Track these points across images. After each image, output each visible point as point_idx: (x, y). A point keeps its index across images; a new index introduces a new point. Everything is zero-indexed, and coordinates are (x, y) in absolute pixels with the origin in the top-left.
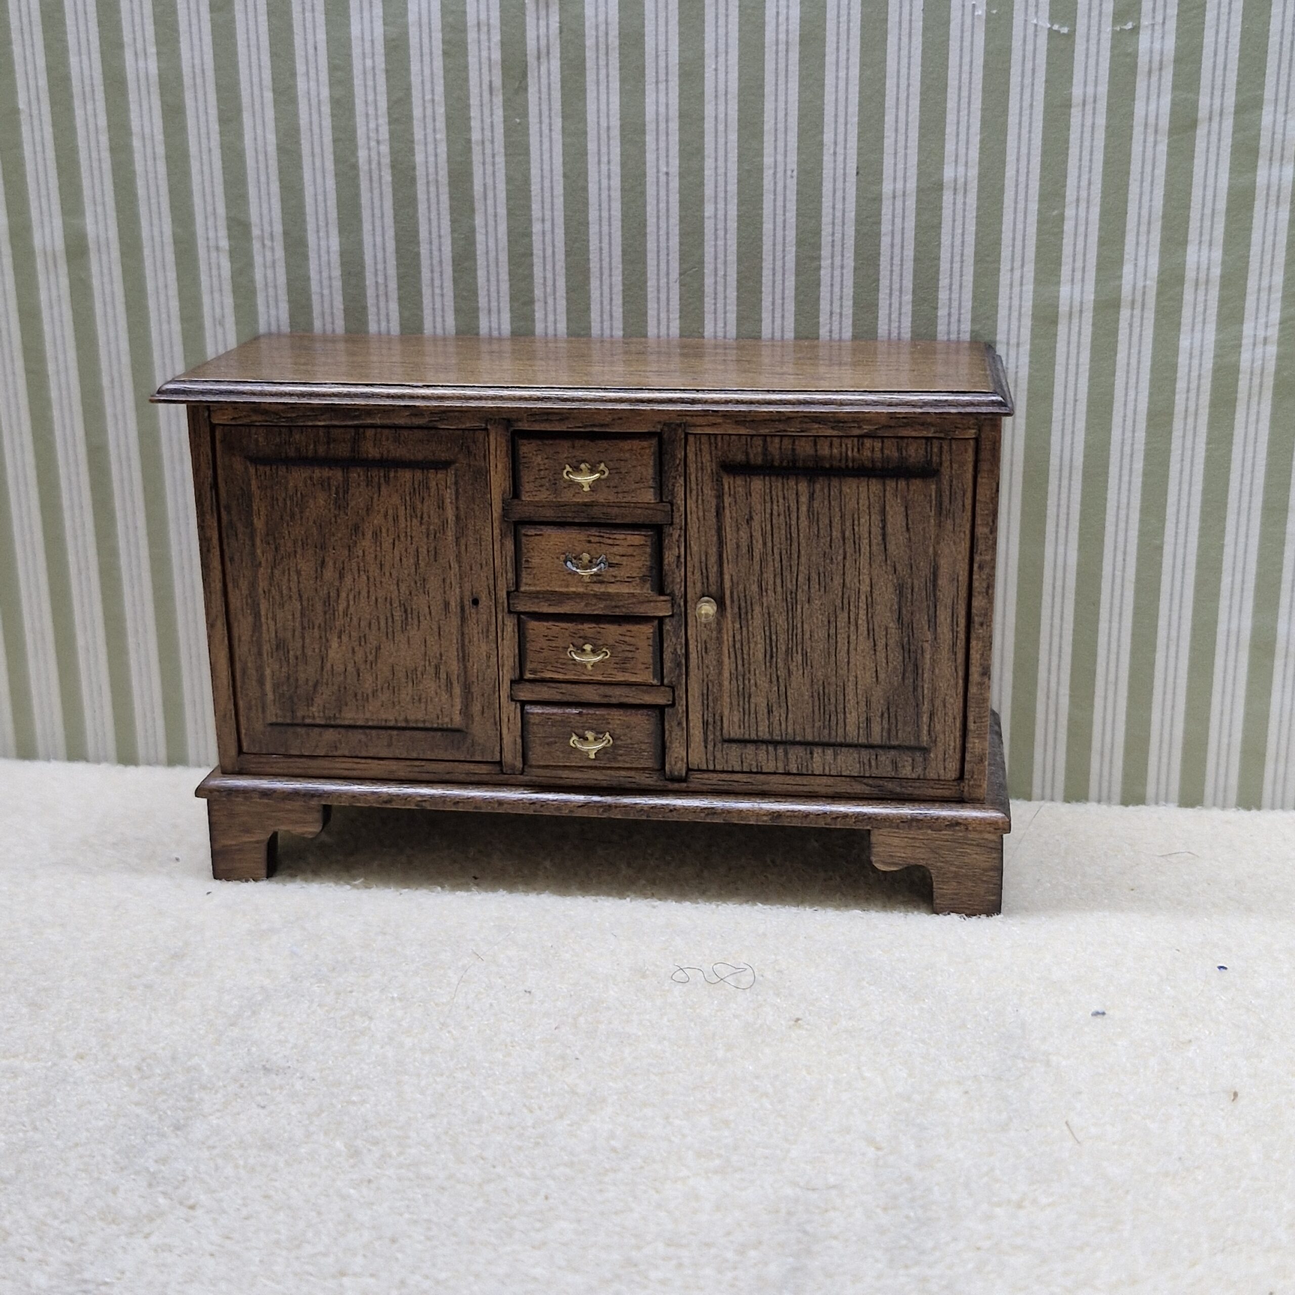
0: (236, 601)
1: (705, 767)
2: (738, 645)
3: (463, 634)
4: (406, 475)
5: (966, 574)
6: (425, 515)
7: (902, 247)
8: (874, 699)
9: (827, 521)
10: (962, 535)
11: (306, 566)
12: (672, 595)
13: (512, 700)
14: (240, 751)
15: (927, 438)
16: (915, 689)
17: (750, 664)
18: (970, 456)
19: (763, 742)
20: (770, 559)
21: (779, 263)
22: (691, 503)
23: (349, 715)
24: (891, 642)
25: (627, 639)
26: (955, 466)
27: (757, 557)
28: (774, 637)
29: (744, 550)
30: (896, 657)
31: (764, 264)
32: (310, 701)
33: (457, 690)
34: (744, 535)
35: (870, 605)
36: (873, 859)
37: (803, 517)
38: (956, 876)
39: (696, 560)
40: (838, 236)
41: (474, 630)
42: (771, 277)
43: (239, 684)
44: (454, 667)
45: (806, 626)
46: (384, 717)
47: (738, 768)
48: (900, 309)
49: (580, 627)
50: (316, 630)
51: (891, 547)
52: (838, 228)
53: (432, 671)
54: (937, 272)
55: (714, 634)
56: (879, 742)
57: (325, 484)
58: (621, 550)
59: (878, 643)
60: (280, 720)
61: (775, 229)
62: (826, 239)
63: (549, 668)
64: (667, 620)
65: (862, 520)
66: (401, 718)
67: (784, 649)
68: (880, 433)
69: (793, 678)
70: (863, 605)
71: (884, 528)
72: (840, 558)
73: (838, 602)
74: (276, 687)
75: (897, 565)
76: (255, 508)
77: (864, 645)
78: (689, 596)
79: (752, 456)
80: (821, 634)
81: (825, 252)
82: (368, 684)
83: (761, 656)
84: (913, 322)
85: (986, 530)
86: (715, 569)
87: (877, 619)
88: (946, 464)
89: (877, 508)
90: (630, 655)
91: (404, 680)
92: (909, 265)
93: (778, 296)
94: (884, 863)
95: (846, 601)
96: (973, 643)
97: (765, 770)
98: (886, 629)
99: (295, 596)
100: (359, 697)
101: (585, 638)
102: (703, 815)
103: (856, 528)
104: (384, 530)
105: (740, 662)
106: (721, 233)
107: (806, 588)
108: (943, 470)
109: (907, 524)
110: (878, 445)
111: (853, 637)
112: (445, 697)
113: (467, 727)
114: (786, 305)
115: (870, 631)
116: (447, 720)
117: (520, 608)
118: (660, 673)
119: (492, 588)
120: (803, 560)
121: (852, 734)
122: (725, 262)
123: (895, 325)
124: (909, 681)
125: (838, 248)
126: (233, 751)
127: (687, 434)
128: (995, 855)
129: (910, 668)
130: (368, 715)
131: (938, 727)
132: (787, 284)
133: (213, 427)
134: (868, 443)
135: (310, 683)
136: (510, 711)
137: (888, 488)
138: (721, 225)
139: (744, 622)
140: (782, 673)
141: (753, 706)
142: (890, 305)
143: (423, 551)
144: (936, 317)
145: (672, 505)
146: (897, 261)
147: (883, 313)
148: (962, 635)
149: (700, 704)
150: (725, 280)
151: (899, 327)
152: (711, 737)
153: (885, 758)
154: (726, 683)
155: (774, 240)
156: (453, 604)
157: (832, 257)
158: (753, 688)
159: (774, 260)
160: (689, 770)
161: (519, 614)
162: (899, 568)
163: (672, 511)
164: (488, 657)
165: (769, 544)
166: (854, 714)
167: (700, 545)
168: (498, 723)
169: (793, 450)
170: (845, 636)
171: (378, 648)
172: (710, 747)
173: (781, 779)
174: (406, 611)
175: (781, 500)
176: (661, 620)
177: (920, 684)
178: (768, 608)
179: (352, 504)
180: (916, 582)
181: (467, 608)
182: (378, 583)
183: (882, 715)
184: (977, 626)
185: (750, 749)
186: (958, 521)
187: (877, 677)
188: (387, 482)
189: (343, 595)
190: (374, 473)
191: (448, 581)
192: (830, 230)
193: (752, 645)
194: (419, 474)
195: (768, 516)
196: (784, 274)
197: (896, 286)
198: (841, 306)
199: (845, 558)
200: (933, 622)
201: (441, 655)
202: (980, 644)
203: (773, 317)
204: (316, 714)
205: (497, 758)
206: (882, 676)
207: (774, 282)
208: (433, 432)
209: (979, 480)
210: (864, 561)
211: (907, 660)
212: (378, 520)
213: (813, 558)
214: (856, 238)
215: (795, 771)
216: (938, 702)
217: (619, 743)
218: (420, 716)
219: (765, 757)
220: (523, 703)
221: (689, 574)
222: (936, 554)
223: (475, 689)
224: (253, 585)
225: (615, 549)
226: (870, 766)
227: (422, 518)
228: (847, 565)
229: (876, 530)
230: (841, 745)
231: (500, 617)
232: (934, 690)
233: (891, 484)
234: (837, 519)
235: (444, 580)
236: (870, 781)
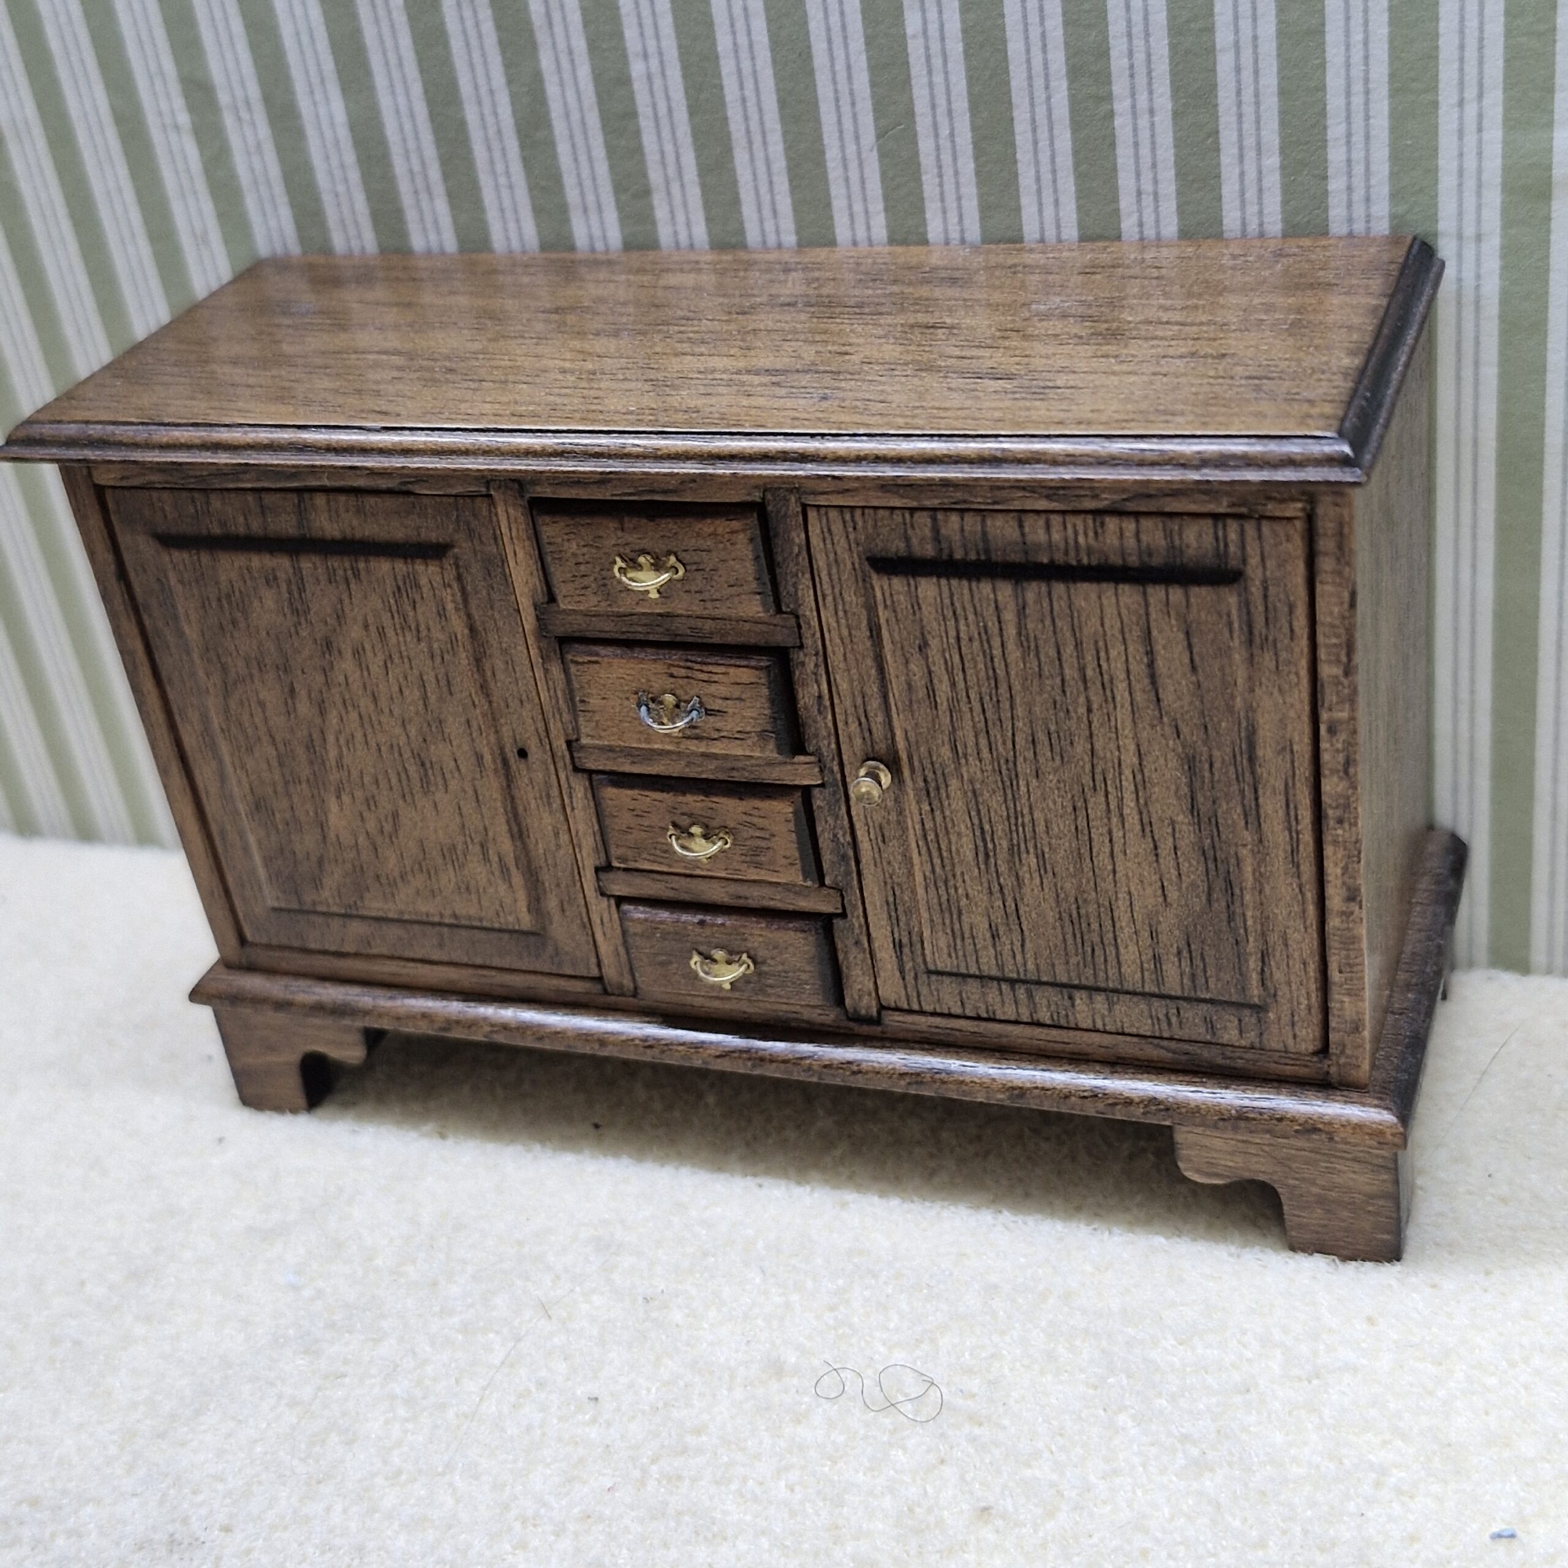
0: (190, 741)
1: (906, 1006)
2: (931, 836)
3: (513, 798)
4: (383, 567)
5: (1307, 740)
6: (422, 627)
7: (1256, 72)
8: (1163, 927)
9: (1053, 653)
10: (1293, 677)
11: (271, 694)
12: (818, 753)
13: (603, 894)
14: (243, 941)
15: (1216, 517)
16: (1230, 919)
17: (953, 865)
18: (1296, 547)
19: (992, 978)
20: (965, 708)
21: (1041, 111)
22: (827, 615)
23: (376, 904)
24: (1183, 844)
25: (755, 820)
26: (1270, 564)
27: (943, 706)
28: (987, 827)
29: (922, 693)
30: (1194, 870)
31: (1016, 113)
32: (317, 883)
33: (517, 879)
34: (916, 667)
35: (1141, 785)
36: (1181, 1165)
37: (1011, 646)
38: (1321, 1201)
39: (848, 703)
40: (1140, 57)
41: (527, 793)
42: (1029, 135)
43: (220, 850)
44: (507, 846)
45: (1037, 814)
46: (424, 909)
47: (957, 1010)
48: (1260, 180)
49: (680, 798)
50: (304, 785)
51: (1168, 696)
52: (1139, 43)
53: (478, 848)
54: (1323, 113)
55: (893, 817)
56: (1179, 993)
57: (271, 580)
58: (723, 690)
59: (1161, 845)
60: (283, 905)
61: (1028, 51)
62: (1118, 62)
63: (645, 856)
64: (816, 792)
65: (1113, 653)
66: (448, 912)
67: (1005, 844)
68: (1131, 506)
69: (1026, 890)
70: (1128, 786)
71: (1151, 664)
72: (1082, 710)
73: (1087, 780)
74: (267, 861)
75: (1182, 726)
76: (181, 611)
77: (1138, 846)
78: (845, 757)
79: (915, 541)
80: (1063, 826)
81: (1119, 87)
82: (392, 864)
83: (970, 855)
84: (1285, 203)
85: (1337, 671)
86: (880, 719)
87: (1156, 810)
88: (1254, 561)
89: (1135, 633)
90: (763, 844)
91: (440, 861)
92: (1271, 103)
93: (1045, 168)
94: (1198, 1171)
95: (1099, 778)
96: (1328, 850)
97: (1000, 1016)
98: (1173, 823)
99: (265, 739)
100: (384, 880)
101: (690, 815)
102: (903, 1083)
103: (1104, 665)
104: (368, 647)
105: (937, 861)
106: (937, 62)
107: (1030, 755)
108: (1249, 571)
109: (1192, 660)
110: (1130, 526)
111: (1118, 834)
112: (502, 888)
113: (544, 928)
114: (1060, 182)
115: (1146, 826)
116: (511, 919)
117: (591, 765)
118: (815, 869)
119: (543, 734)
120: (1020, 711)
121: (1132, 977)
122: (950, 112)
123: (1252, 209)
124: (1220, 905)
125: (1141, 80)
126: (232, 940)
127: (805, 507)
128: (1385, 1177)
129: (1219, 884)
130: (401, 906)
131: (1278, 975)
132: (1058, 144)
133: (100, 491)
134: (1112, 523)
135: (314, 859)
136: (600, 908)
137: (1151, 600)
138: (935, 47)
139: (935, 803)
140: (1008, 881)
141: (966, 928)
142: (1242, 174)
143: (429, 677)
144: (1326, 193)
145: (797, 617)
146: (1248, 95)
147: (1229, 189)
148: (1307, 837)
149: (885, 916)
150: (953, 142)
151: (1261, 212)
152: (909, 966)
153: (1190, 1013)
154: (921, 891)
155: (1029, 69)
156: (488, 758)
157: (1133, 95)
158: (964, 902)
159: (1032, 104)
160: (882, 1008)
161: (590, 773)
162: (1185, 730)
163: (799, 627)
164: (557, 835)
165: (961, 685)
166: (1132, 948)
167: (851, 681)
168: (588, 925)
169: (984, 533)
170: (1105, 830)
171: (395, 816)
172: (910, 978)
173: (1028, 1031)
174: (423, 764)
175: (971, 617)
176: (806, 792)
177: (1238, 910)
178: (971, 782)
179: (315, 607)
180: (1216, 754)
181: (512, 761)
182: (376, 723)
183: (1179, 953)
184: (1332, 823)
185: (973, 986)
186: (1283, 655)
187: (1165, 896)
188: (357, 575)
189: (331, 738)
190: (334, 562)
191: (474, 724)
192: (1125, 47)
193: (953, 838)
194: (400, 566)
195: (952, 641)
196: (1051, 129)
197: (1250, 142)
198: (1156, 182)
199: (1089, 710)
200: (1253, 816)
201: (486, 829)
202: (1341, 853)
203: (1040, 204)
204: (331, 901)
205: (595, 972)
206: (1173, 894)
207: (1035, 143)
208: (412, 499)
209: (1319, 588)
210: (1123, 715)
211: (1212, 873)
212: (355, 632)
213: (1037, 709)
214: (1172, 58)
215: (1049, 1022)
216: (1274, 938)
217: (765, 968)
218: (473, 911)
219: (998, 999)
220: (620, 900)
221: (840, 725)
222: (1250, 709)
223: (546, 877)
224: (205, 719)
225: (713, 688)
226: (1169, 1024)
227: (418, 631)
228: (1095, 724)
229: (1139, 668)
230: (1115, 991)
231: (562, 776)
232: (1265, 920)
233: (1156, 593)
234: (1069, 650)
235: (468, 721)
236: (1173, 1045)
